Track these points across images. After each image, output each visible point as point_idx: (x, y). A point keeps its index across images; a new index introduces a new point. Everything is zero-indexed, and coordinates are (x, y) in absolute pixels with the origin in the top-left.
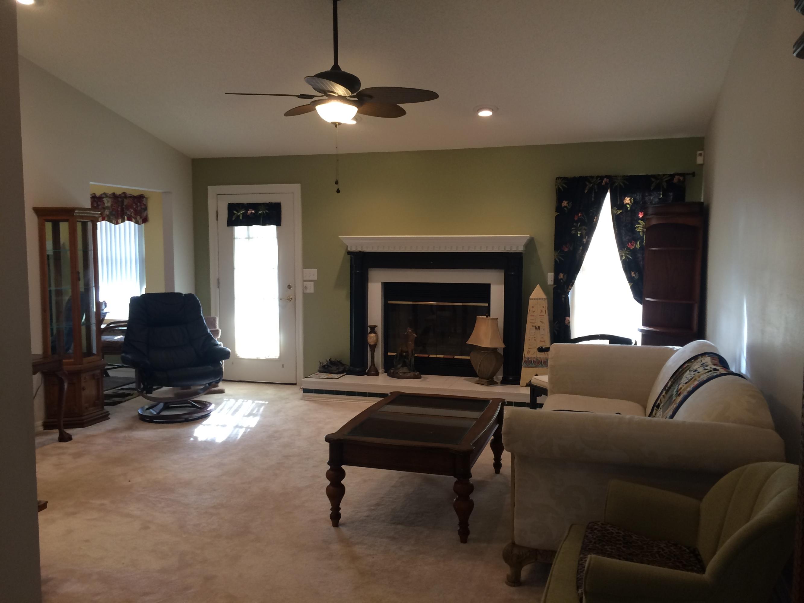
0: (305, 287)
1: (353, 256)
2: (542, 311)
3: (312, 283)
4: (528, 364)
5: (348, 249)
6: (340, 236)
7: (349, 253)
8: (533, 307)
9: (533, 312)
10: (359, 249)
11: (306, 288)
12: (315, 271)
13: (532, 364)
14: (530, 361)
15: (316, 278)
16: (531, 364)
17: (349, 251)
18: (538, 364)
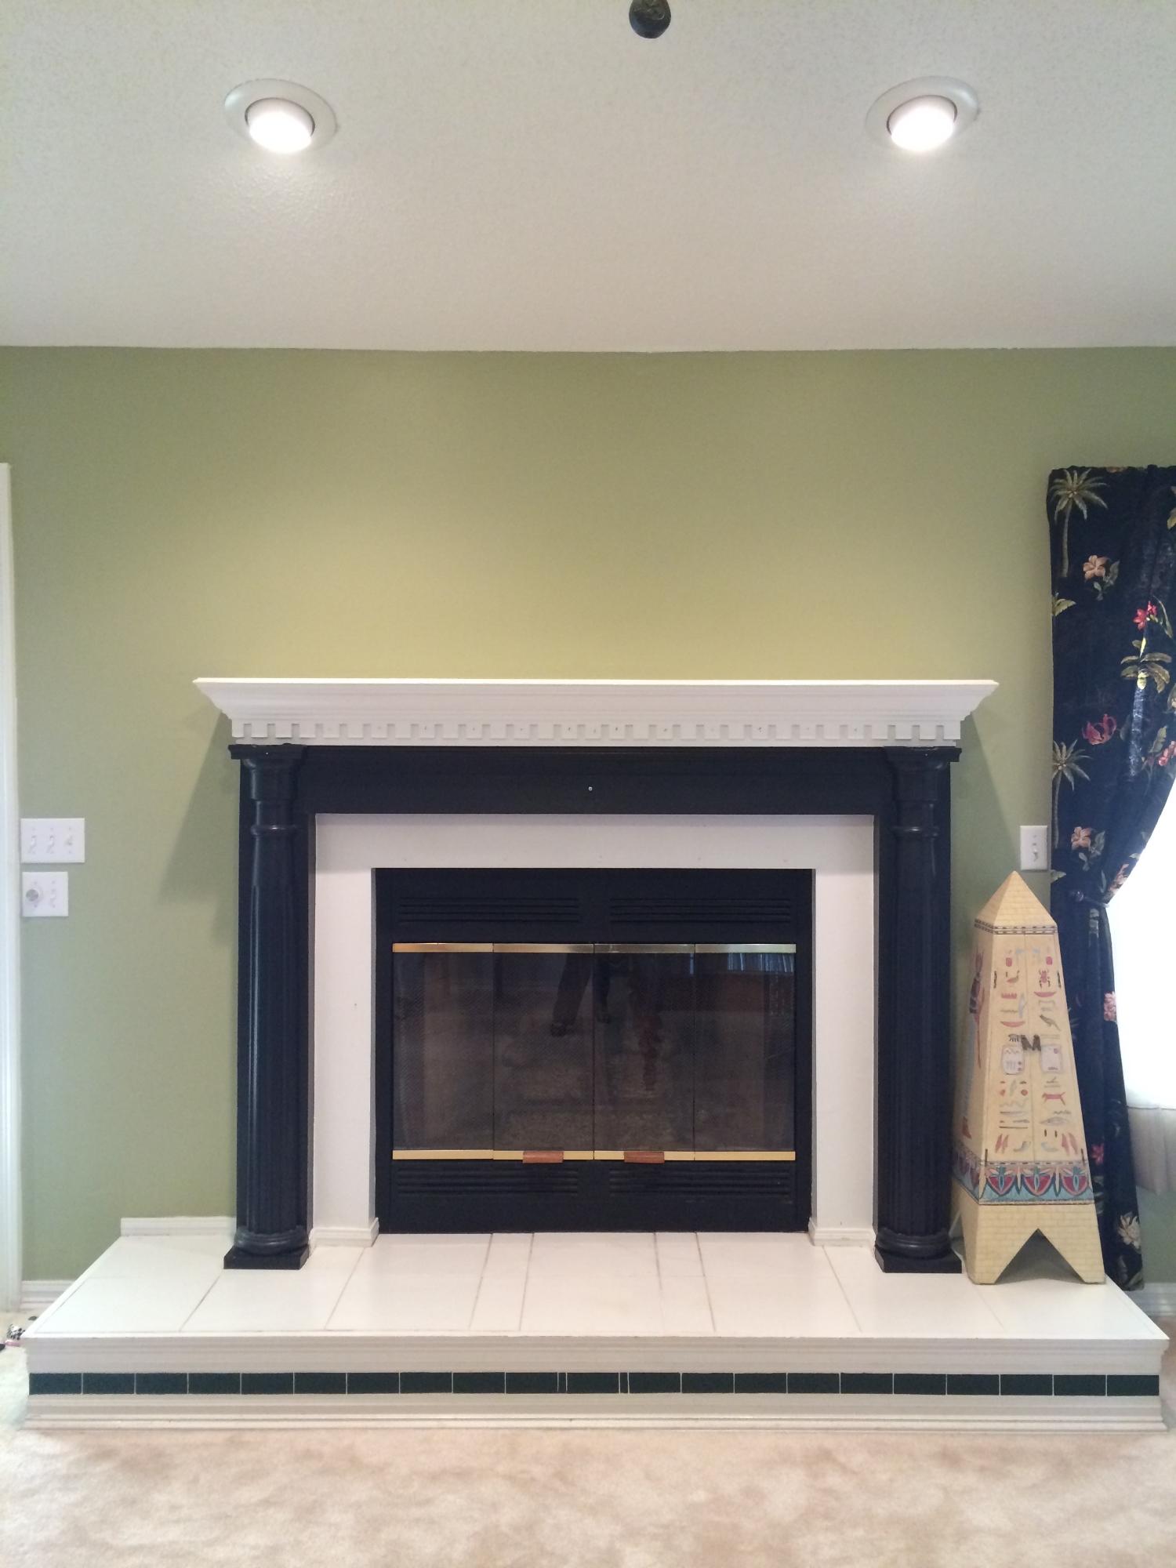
0: (28, 895)
1: (250, 764)
2: (1044, 977)
3: (62, 877)
4: (1002, 1191)
5: (234, 735)
6: (200, 680)
7: (238, 751)
8: (1009, 963)
9: (1012, 981)
10: (282, 734)
11: (33, 896)
12: (75, 827)
13: (1018, 1191)
14: (1009, 1178)
15: (78, 855)
16: (1014, 1189)
17: (239, 742)
18: (1040, 1189)
